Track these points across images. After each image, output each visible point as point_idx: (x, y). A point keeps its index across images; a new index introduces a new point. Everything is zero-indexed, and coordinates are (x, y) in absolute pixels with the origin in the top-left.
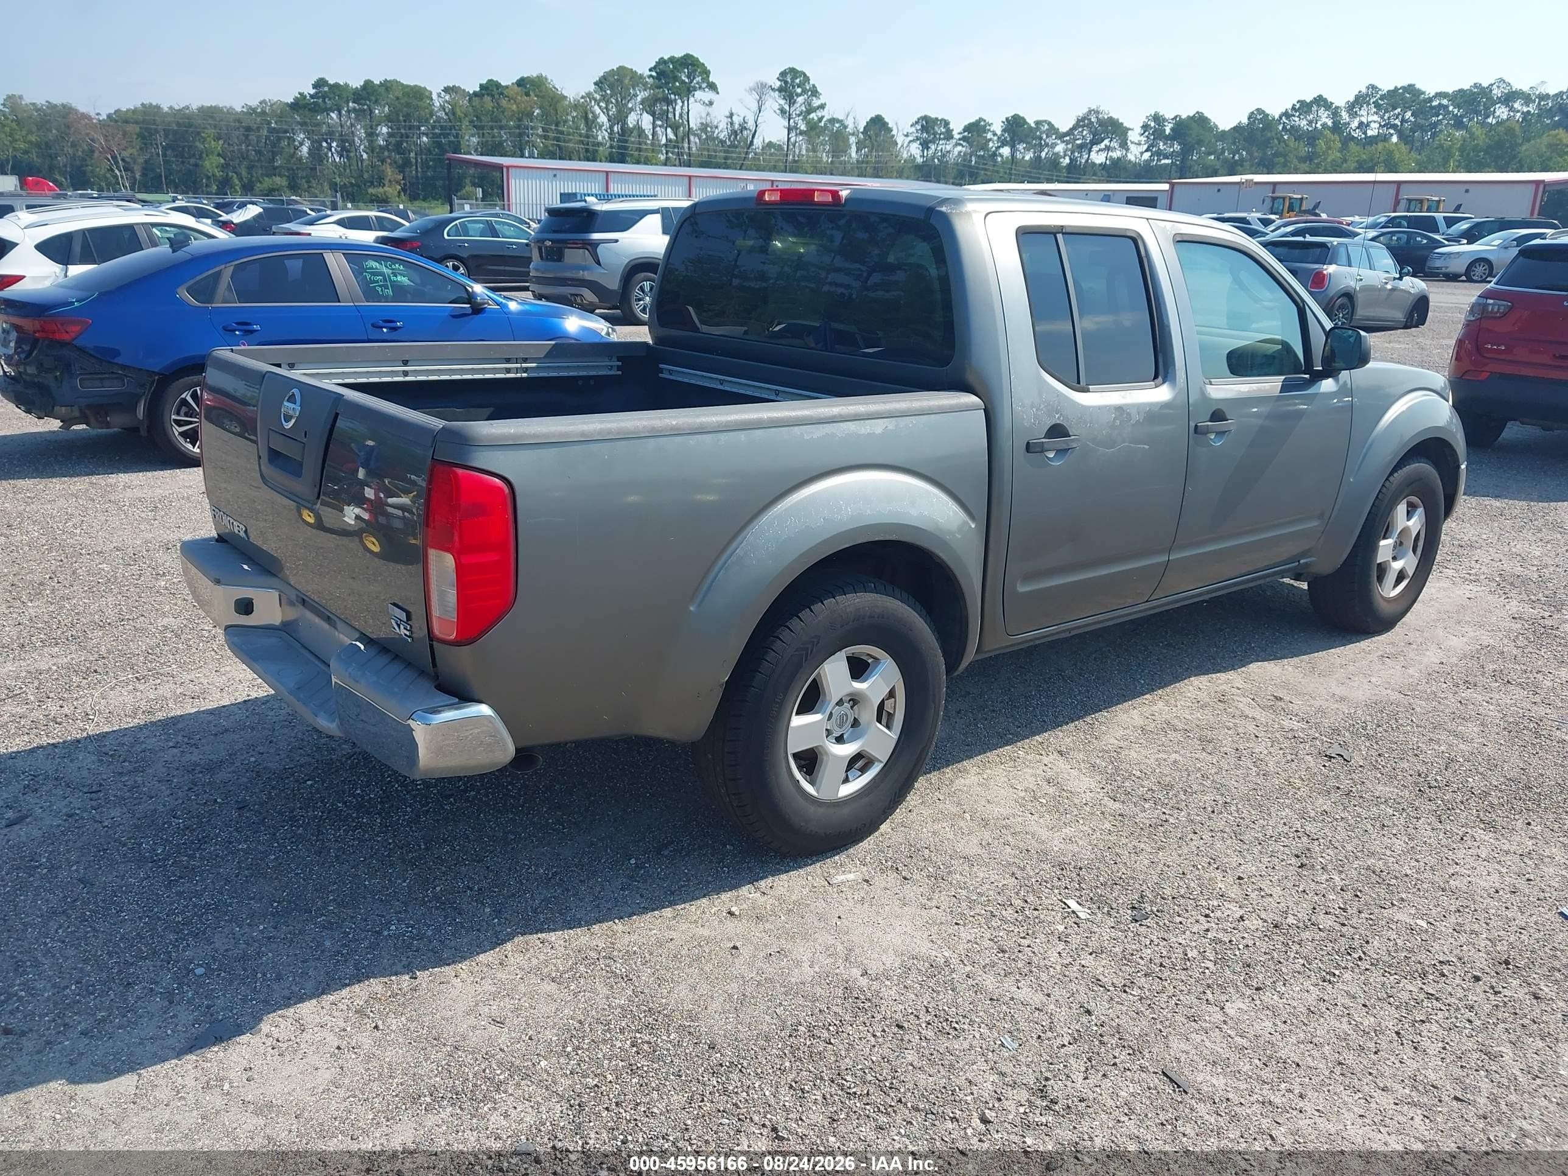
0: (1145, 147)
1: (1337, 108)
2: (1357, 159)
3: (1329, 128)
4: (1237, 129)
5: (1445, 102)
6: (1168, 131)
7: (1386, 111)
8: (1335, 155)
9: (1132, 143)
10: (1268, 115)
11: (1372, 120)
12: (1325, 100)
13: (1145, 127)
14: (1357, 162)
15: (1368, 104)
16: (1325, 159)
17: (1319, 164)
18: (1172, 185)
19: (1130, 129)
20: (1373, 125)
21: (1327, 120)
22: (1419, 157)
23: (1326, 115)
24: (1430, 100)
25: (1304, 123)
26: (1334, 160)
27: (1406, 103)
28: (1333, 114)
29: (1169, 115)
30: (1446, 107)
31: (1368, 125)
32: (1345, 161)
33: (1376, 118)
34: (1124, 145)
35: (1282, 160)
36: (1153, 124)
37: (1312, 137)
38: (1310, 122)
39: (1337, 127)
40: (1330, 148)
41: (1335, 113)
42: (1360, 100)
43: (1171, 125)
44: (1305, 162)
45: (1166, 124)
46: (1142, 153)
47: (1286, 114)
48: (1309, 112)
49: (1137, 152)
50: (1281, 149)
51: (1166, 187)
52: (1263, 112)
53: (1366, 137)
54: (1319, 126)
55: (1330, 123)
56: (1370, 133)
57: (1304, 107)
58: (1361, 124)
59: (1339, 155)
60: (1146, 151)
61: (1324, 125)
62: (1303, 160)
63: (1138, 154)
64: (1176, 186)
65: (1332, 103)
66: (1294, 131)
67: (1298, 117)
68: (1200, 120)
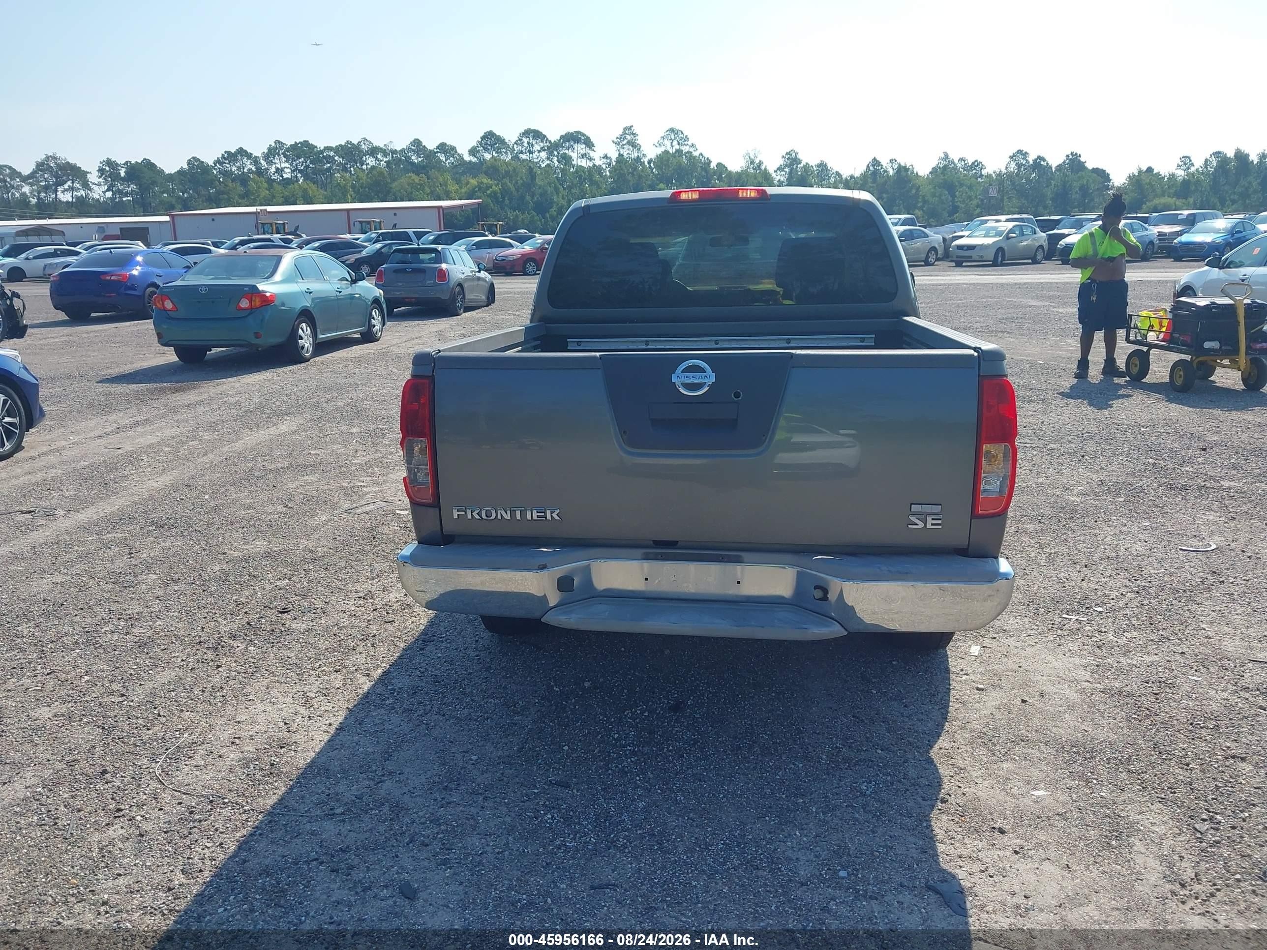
0: (106, 187)
1: (256, 157)
2: (282, 195)
3: (253, 172)
4: (181, 172)
5: (332, 154)
6: (123, 174)
7: (293, 160)
8: (265, 193)
9: (93, 184)
10: (203, 162)
11: (284, 167)
12: (246, 151)
13: (101, 171)
14: (282, 197)
15: (279, 155)
16: (259, 196)
17: (255, 199)
18: (172, 217)
19: (88, 173)
20: (287, 170)
21: (251, 167)
22: (325, 193)
23: (249, 163)
24: (322, 152)
25: (234, 169)
26: (265, 196)
27: (306, 154)
28: (254, 162)
29: (121, 161)
30: (333, 157)
31: (282, 170)
32: (274, 197)
33: (287, 165)
34: (86, 185)
35: (226, 196)
36: (107, 168)
37: (243, 179)
38: (239, 168)
39: (260, 172)
40: (259, 187)
41: (256, 161)
42: (272, 153)
43: (124, 170)
44: (244, 198)
45: (120, 168)
46: (104, 192)
47: (218, 161)
48: (236, 160)
49: (99, 192)
50: (222, 189)
51: (167, 218)
52: (199, 160)
53: (284, 179)
54: (245, 170)
55: (254, 169)
56: (285, 176)
57: (231, 157)
58: (277, 169)
59: (268, 192)
60: (108, 190)
61: (250, 169)
62: (242, 197)
63: (101, 193)
64: (176, 218)
65: (252, 154)
66: (226, 174)
67: (229, 164)
68: (149, 165)
